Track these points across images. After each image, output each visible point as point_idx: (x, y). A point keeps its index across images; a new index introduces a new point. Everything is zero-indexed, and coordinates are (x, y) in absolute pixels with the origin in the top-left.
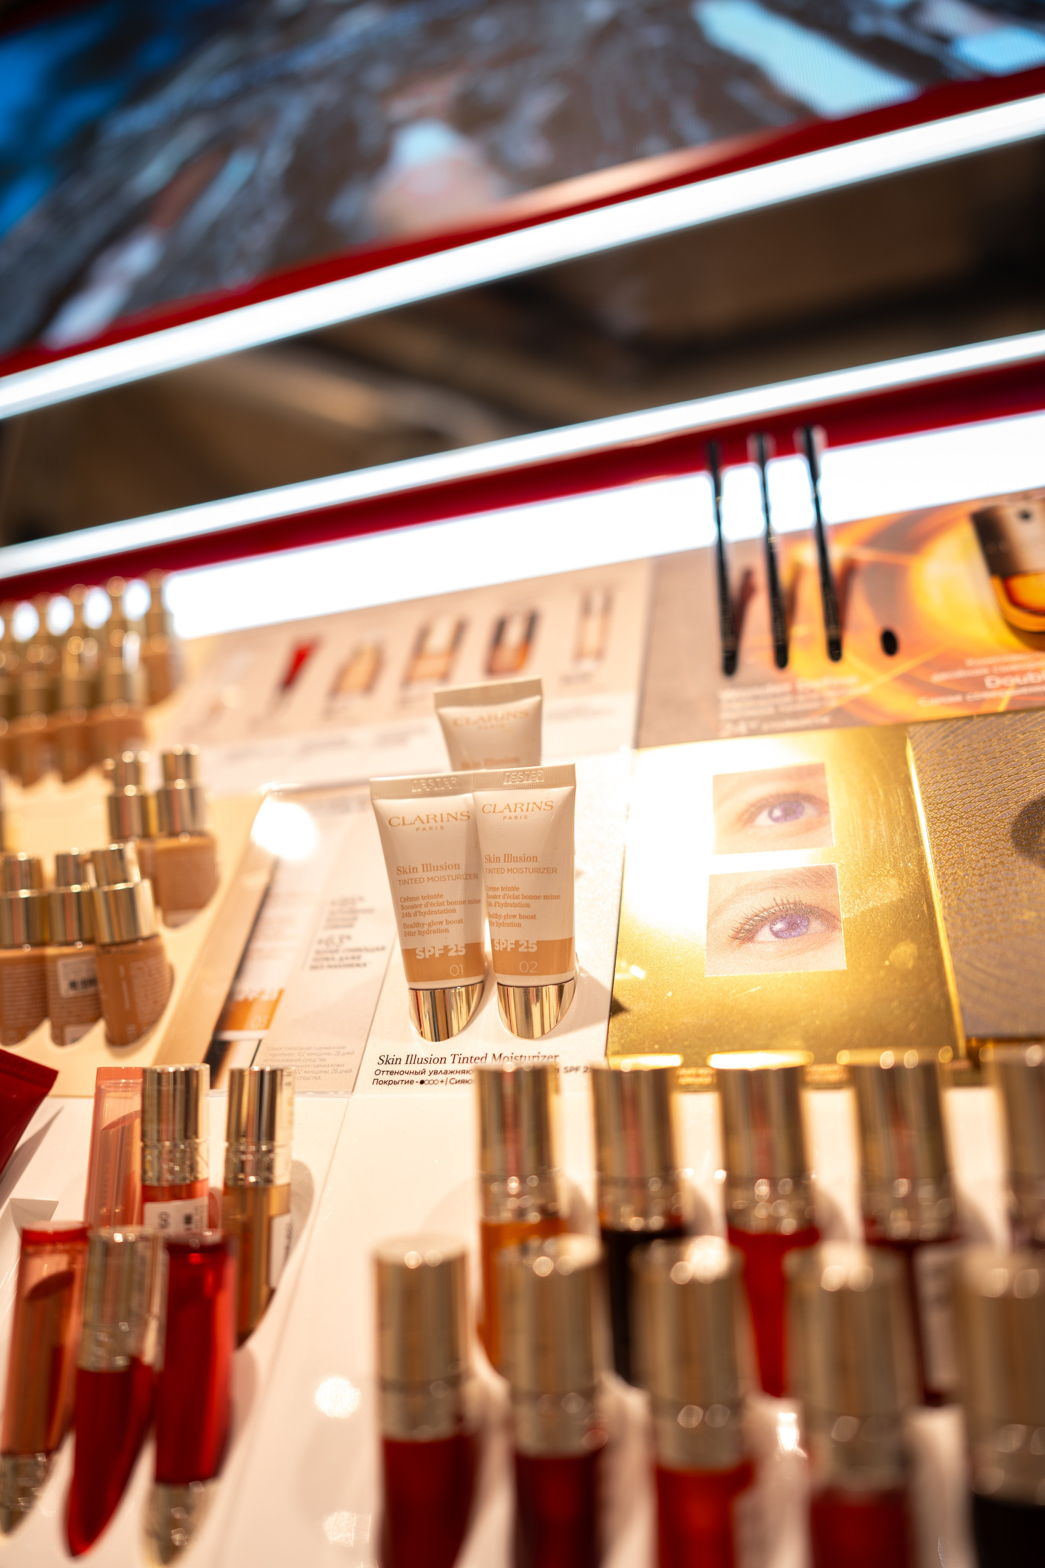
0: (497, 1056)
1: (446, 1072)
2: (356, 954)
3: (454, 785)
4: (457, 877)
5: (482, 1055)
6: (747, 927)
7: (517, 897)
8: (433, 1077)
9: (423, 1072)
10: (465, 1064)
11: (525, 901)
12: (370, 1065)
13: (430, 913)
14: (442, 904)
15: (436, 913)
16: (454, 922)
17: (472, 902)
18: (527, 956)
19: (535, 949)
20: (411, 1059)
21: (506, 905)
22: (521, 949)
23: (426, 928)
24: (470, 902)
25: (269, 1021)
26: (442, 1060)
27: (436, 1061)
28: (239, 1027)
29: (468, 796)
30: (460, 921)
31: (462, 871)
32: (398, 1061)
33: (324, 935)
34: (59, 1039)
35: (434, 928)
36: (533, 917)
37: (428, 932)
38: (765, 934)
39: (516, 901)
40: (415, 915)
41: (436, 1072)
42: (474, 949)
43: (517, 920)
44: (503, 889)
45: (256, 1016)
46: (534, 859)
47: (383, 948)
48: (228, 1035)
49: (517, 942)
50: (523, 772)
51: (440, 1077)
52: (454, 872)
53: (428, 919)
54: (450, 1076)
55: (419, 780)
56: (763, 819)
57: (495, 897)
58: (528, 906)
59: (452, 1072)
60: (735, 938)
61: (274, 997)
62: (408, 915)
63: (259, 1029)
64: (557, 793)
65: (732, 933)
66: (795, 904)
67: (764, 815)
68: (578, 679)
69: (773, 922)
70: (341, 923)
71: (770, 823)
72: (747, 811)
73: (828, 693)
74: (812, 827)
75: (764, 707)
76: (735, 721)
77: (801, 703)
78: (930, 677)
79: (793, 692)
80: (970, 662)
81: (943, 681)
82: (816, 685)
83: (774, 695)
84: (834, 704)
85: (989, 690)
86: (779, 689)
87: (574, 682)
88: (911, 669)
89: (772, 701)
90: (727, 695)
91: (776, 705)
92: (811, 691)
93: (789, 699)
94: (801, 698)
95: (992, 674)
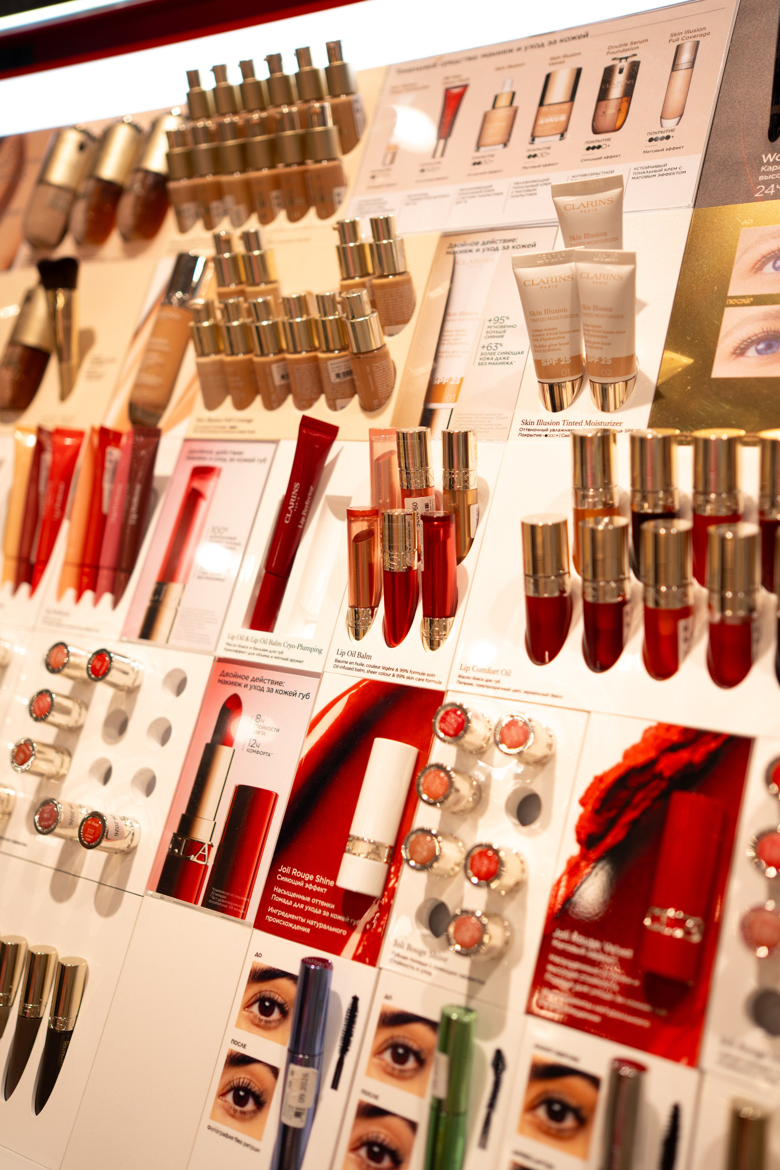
0: (588, 422)
1: (559, 430)
2: (506, 356)
3: (563, 257)
4: (566, 317)
5: (579, 421)
6: (743, 346)
7: (600, 332)
8: (552, 433)
9: (547, 430)
10: (570, 426)
11: (605, 335)
12: (517, 425)
13: (549, 339)
14: (557, 334)
15: (553, 339)
16: (564, 344)
17: (575, 331)
18: (606, 366)
19: (610, 362)
20: (540, 422)
21: (594, 336)
22: (603, 362)
23: (547, 348)
24: (574, 331)
25: (457, 397)
26: (557, 423)
27: (554, 424)
28: (439, 401)
29: (573, 264)
30: (568, 343)
31: (568, 313)
32: (532, 423)
33: (486, 342)
34: (333, 406)
35: (552, 348)
36: (609, 344)
37: (549, 350)
38: (752, 351)
39: (600, 334)
40: (541, 340)
41: (554, 430)
42: (577, 359)
43: (600, 346)
44: (592, 326)
45: (448, 394)
46: (610, 309)
47: (522, 353)
48: (433, 406)
49: (600, 358)
50: (606, 253)
51: (556, 433)
52: (563, 314)
53: (548, 343)
54: (562, 433)
55: (542, 255)
56: (768, 267)
57: (588, 330)
58: (606, 337)
59: (563, 430)
61: (458, 383)
62: (537, 340)
63: (451, 402)
64: (626, 269)
65: (732, 350)
66: (774, 332)
67: (770, 264)
68: (662, 139)
69: (758, 344)
70: (496, 335)
71: (773, 271)
72: (759, 261)
76: (768, 183)
87: (659, 142)
90: (768, 158)
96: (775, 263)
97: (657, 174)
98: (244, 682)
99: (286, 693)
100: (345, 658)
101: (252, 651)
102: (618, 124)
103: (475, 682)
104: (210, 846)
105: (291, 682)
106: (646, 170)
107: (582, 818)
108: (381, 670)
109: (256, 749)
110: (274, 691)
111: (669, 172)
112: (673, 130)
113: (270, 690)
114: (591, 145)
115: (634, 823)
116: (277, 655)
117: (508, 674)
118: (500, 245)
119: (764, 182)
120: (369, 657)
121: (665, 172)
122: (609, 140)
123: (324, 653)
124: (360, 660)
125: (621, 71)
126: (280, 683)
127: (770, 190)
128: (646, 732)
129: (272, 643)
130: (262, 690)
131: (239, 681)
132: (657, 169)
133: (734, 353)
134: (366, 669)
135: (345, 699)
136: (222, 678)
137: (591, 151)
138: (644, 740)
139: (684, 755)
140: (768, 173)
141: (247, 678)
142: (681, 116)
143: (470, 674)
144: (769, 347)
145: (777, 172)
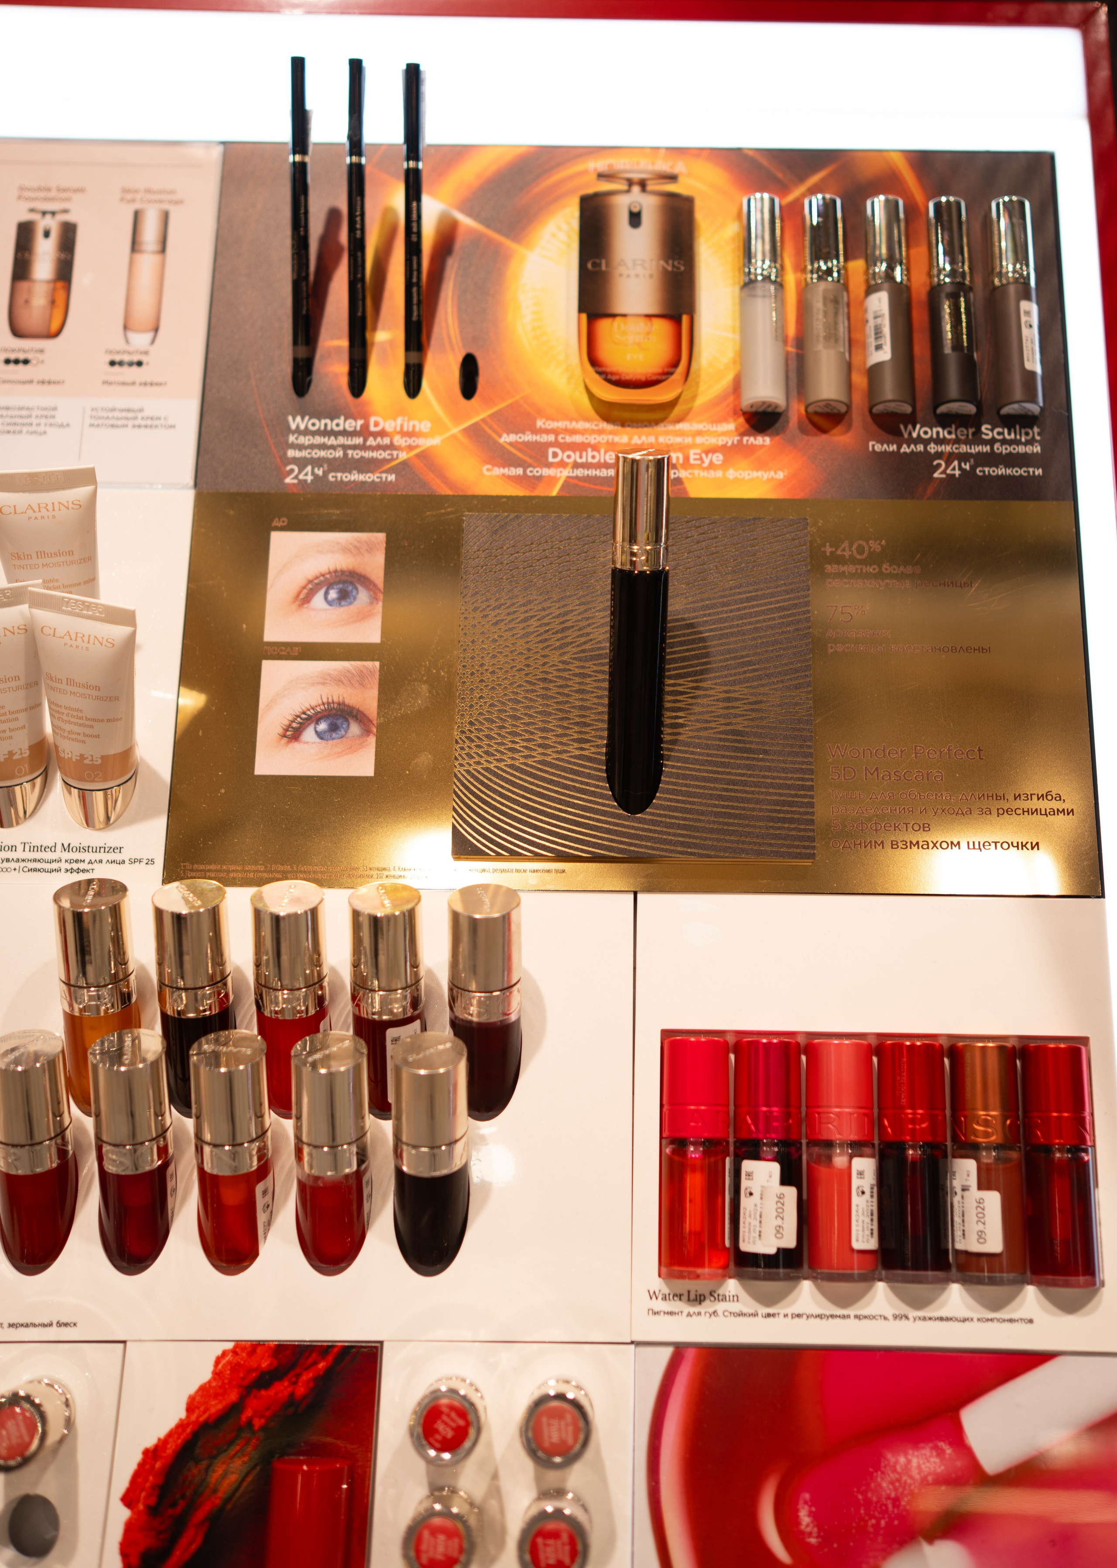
0: (66, 846)
1: (18, 860)
4: (18, 688)
5: (51, 845)
6: (294, 725)
7: (81, 718)
8: (5, 865)
10: (35, 852)
11: (89, 723)
14: (4, 714)
16: (17, 729)
17: (35, 707)
18: (93, 768)
19: (99, 762)
21: (70, 722)
22: (88, 761)
24: (32, 708)
26: (13, 847)
27: (7, 849)
29: (24, 610)
30: (24, 727)
31: (22, 682)
36: (98, 736)
38: (309, 734)
39: (81, 722)
41: (8, 860)
43: (81, 738)
44: (66, 708)
46: (98, 688)
49: (82, 756)
50: (83, 602)
51: (13, 865)
52: (14, 684)
54: (23, 864)
56: (318, 599)
57: (58, 712)
58: (92, 727)
59: (23, 860)
64: (117, 631)
65: (281, 731)
66: (339, 704)
67: (321, 593)
68: (131, 364)
69: (317, 722)
71: (325, 606)
72: (304, 588)
73: (398, 440)
74: (363, 616)
75: (333, 447)
76: (302, 463)
77: (372, 448)
78: (500, 436)
79: (365, 432)
80: (540, 423)
81: (511, 444)
82: (389, 426)
83: (345, 433)
84: (403, 456)
85: (549, 465)
86: (350, 425)
87: (125, 369)
88: (483, 420)
89: (342, 440)
90: (296, 422)
91: (345, 447)
92: (383, 433)
93: (359, 441)
94: (371, 442)
95: (556, 444)
96: (326, 594)
97: (130, 423)
102: (55, 326)
106: (110, 415)
107: (127, 1527)
111: (149, 422)
112: (146, 353)
114: (13, 356)
119: (295, 460)
121: (143, 423)
122: (41, 351)
125: (47, 234)
127: (306, 474)
128: (217, 1361)
132: (130, 415)
133: (284, 736)
137: (12, 367)
139: (281, 1389)
140: (301, 447)
142: (156, 330)
144: (334, 728)
145: (312, 447)
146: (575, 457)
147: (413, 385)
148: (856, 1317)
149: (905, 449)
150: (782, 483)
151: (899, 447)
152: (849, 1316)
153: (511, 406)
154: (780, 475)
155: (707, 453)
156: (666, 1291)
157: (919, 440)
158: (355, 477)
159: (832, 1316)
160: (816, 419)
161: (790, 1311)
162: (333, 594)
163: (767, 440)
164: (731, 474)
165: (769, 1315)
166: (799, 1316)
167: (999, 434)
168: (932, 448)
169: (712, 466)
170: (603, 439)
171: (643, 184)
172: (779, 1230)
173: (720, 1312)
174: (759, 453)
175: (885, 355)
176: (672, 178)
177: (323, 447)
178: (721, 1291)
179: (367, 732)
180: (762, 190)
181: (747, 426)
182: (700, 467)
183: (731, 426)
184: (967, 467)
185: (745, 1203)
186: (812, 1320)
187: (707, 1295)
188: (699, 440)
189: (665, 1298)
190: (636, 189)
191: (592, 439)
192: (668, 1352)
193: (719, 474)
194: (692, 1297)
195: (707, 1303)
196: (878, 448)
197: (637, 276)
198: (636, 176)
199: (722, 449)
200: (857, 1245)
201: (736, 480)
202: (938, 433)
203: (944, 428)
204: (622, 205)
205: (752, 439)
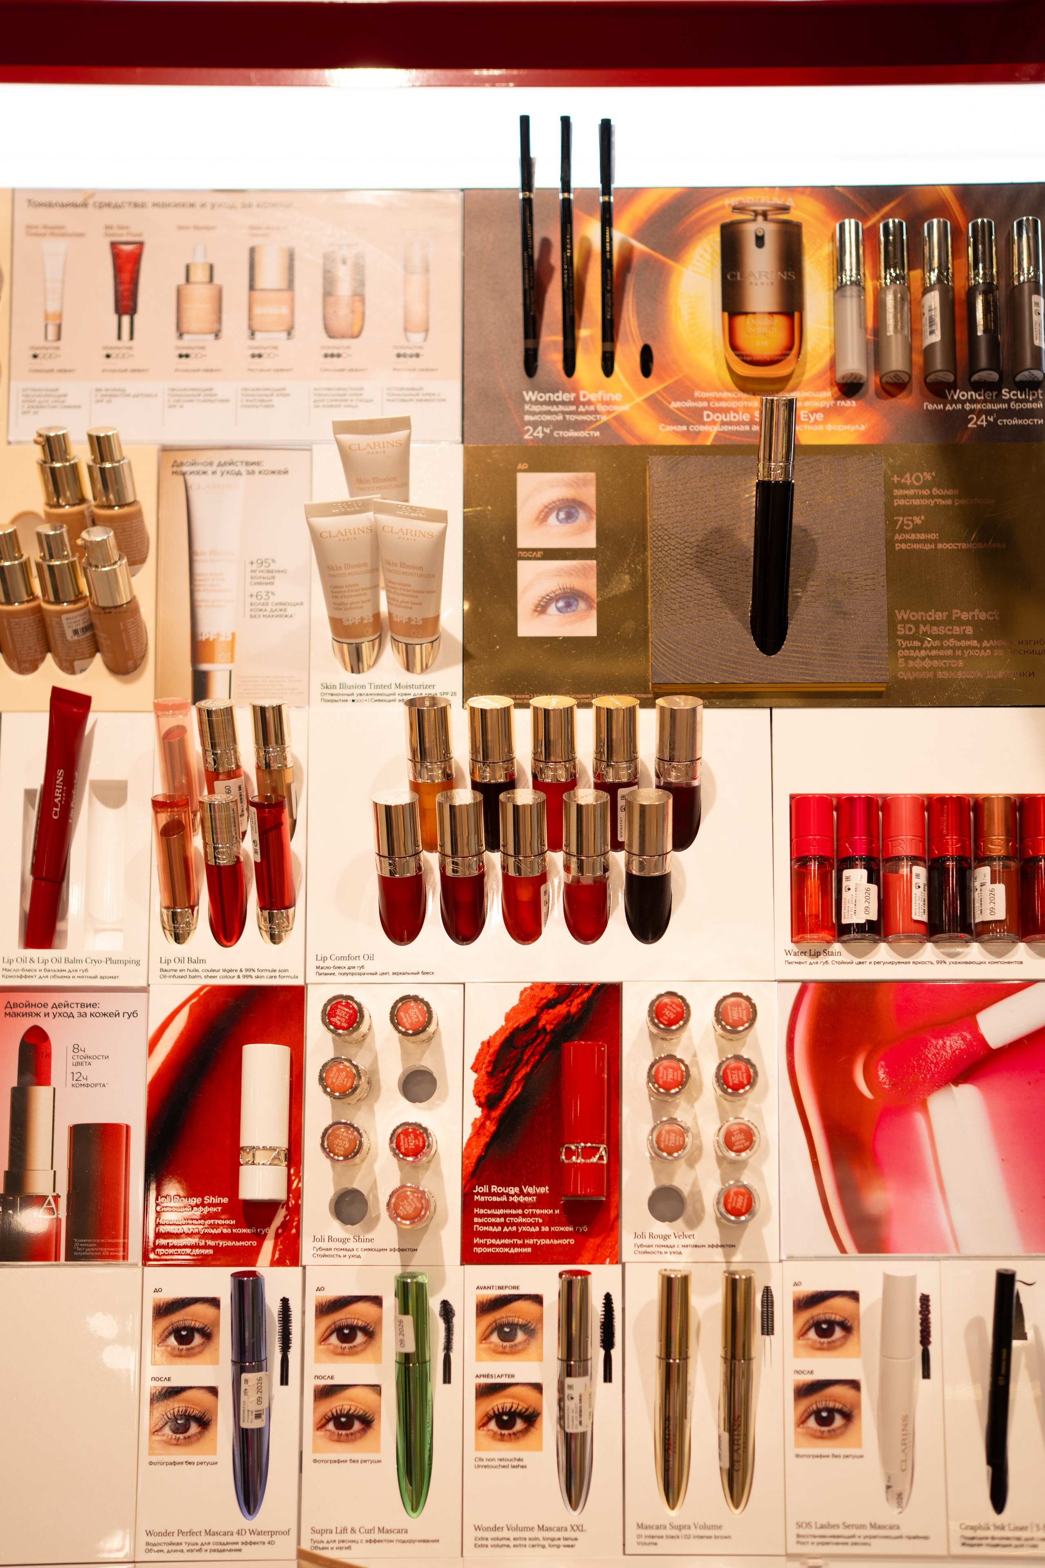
0: (406, 685)
1: (367, 694)
2: (282, 607)
4: (365, 571)
5: (388, 684)
6: (542, 603)
8: (359, 697)
9: (353, 694)
10: (376, 688)
11: (413, 594)
12: (316, 691)
13: (351, 597)
14: (359, 591)
15: (355, 596)
16: (366, 603)
20: (342, 686)
22: (412, 623)
23: (349, 606)
25: (232, 657)
26: (363, 687)
27: (359, 687)
28: (210, 661)
30: (370, 601)
31: (369, 566)
32: (334, 687)
33: (255, 589)
35: (355, 608)
36: (419, 604)
38: (552, 609)
40: (342, 598)
41: (361, 695)
42: (376, 616)
43: (409, 606)
44: (400, 584)
45: (220, 653)
46: (422, 568)
47: (302, 604)
48: (205, 667)
49: (409, 618)
51: (364, 698)
52: (364, 568)
53: (350, 600)
54: (371, 697)
56: (552, 519)
57: (393, 587)
58: (415, 597)
59: (371, 695)
60: (536, 611)
61: (229, 639)
62: (337, 597)
63: (227, 662)
64: (434, 527)
65: (533, 607)
66: (570, 589)
67: (554, 515)
68: (411, 356)
69: (557, 601)
70: (264, 581)
71: (557, 523)
72: (542, 511)
73: (601, 408)
74: (583, 530)
75: (556, 413)
76: (535, 425)
77: (582, 413)
78: (670, 403)
79: (576, 402)
80: (697, 394)
81: (678, 409)
82: (593, 397)
83: (563, 403)
84: (604, 418)
85: (704, 424)
86: (567, 397)
87: (408, 360)
88: (658, 392)
89: (561, 408)
90: (529, 396)
91: (564, 413)
92: (589, 403)
93: (573, 408)
94: (581, 409)
95: (709, 408)
96: (558, 515)
97: (415, 398)
98: (43, 1011)
99: (105, 1015)
100: (172, 966)
101: (43, 974)
102: (356, 329)
103: (337, 971)
104: (56, 1198)
105: (107, 1003)
106: (401, 392)
107: (477, 1083)
108: (222, 973)
109: (84, 1082)
110: (88, 1015)
111: (427, 397)
112: (421, 348)
113: (82, 1015)
114: (329, 352)
115: (528, 1076)
116: (80, 974)
117: (371, 958)
118: (243, 469)
119: (529, 423)
120: (203, 961)
121: (423, 398)
122: (348, 348)
123: (144, 963)
124: (192, 966)
125: (344, 262)
126: (93, 1005)
127: (539, 433)
128: (522, 993)
129: (67, 960)
130: (71, 1016)
131: (36, 1010)
132: (414, 392)
134: (203, 974)
135: (185, 1011)
136: (8, 1010)
137: (329, 359)
138: (521, 1001)
139: (562, 1009)
140: (533, 413)
141: (45, 1005)
142: (427, 331)
143: (329, 963)
144: (568, 605)
145: (541, 413)
146: (722, 417)
147: (608, 368)
148: (914, 963)
149: (949, 407)
150: (864, 434)
151: (945, 406)
152: (909, 963)
153: (676, 382)
154: (863, 428)
155: (812, 413)
156: (797, 950)
157: (959, 401)
158: (572, 434)
159: (899, 963)
160: (888, 387)
161: (873, 960)
162: (562, 515)
163: (854, 403)
164: (829, 427)
165: (860, 963)
166: (878, 963)
167: (1014, 395)
168: (968, 407)
169: (816, 422)
170: (741, 404)
171: (765, 215)
172: (867, 909)
173: (830, 962)
174: (848, 412)
175: (937, 337)
176: (785, 209)
177: (549, 413)
178: (830, 950)
179: (591, 607)
180: (850, 217)
181: (839, 393)
182: (808, 423)
183: (828, 394)
184: (992, 419)
185: (845, 895)
186: (886, 965)
187: (822, 952)
188: (807, 404)
189: (795, 954)
190: (760, 218)
191: (733, 404)
192: (799, 985)
193: (821, 427)
194: (812, 953)
195: (822, 956)
196: (930, 407)
197: (762, 284)
198: (760, 209)
199: (824, 410)
200: (915, 917)
201: (833, 432)
202: (972, 396)
203: (976, 392)
204: (751, 230)
205: (843, 403)
